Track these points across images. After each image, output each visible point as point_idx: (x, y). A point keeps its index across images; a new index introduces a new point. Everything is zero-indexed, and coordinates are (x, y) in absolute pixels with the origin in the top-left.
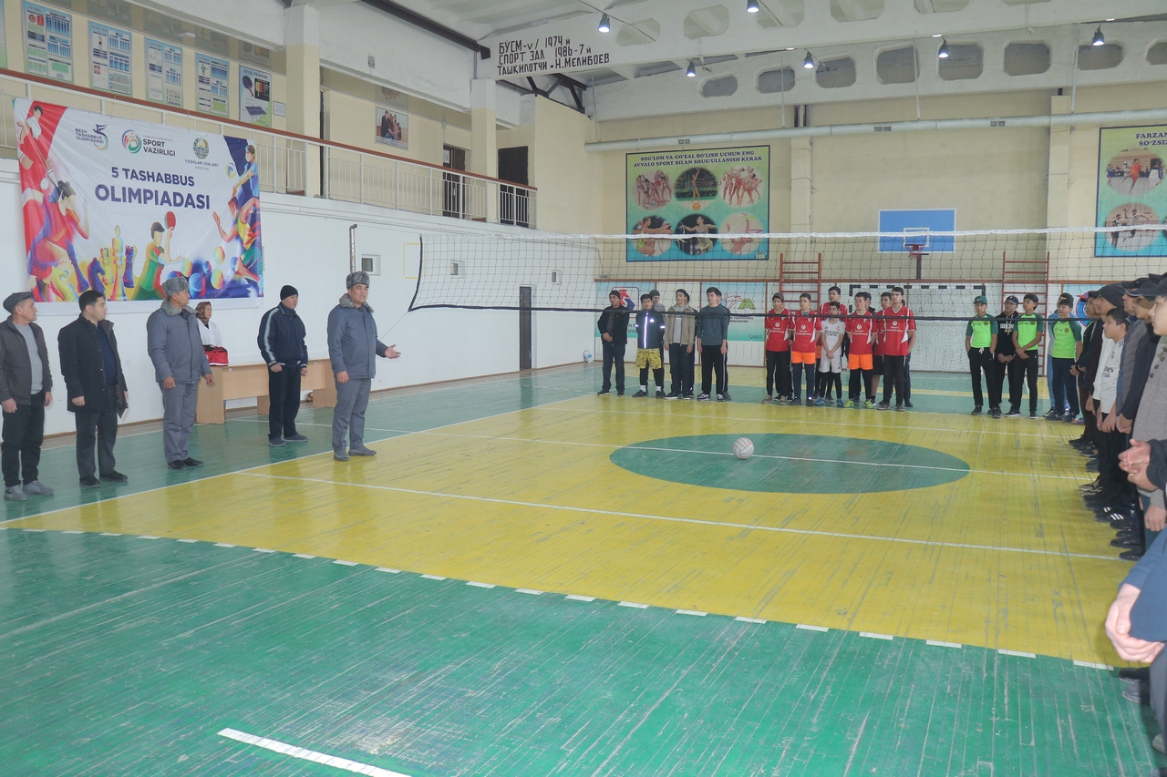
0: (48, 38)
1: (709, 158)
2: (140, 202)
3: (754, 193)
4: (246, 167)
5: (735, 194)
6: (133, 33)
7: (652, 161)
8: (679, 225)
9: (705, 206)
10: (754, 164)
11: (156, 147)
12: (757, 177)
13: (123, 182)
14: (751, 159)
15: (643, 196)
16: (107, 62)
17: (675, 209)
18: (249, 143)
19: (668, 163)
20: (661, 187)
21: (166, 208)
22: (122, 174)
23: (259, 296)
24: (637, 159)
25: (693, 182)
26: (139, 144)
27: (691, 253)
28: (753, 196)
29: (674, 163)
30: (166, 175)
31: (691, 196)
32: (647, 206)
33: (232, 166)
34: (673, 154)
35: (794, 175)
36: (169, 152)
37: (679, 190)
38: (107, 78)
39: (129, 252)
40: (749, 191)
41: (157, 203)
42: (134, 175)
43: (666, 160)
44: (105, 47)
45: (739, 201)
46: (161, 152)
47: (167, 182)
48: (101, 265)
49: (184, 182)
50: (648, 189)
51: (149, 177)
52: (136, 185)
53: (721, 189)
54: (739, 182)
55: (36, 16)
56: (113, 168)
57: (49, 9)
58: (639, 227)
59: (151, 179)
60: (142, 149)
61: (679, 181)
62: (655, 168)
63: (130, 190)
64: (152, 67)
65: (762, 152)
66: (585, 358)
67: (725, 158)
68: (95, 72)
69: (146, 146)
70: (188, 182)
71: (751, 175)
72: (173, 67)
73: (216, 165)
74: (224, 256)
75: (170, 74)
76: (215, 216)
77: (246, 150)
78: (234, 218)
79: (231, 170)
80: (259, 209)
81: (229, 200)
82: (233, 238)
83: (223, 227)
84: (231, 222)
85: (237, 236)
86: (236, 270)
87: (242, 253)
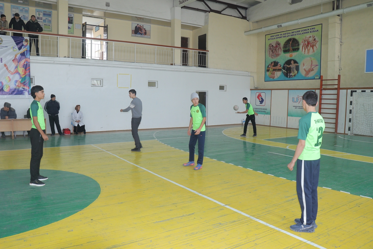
1: (296, 33)
3: (315, 47)
4: (23, 47)
5: (307, 49)
6: (5, 3)
7: (275, 37)
8: (284, 64)
9: (294, 55)
10: (315, 34)
12: (316, 40)
14: (314, 31)
15: (271, 52)
17: (283, 58)
18: (25, 38)
19: (281, 37)
20: (278, 48)
24: (269, 37)
25: (290, 45)
27: (289, 77)
28: (314, 49)
29: (283, 37)
31: (289, 51)
32: (272, 57)
33: (15, 47)
34: (282, 33)
35: (329, 37)
37: (285, 49)
40: (313, 46)
43: (280, 36)
45: (308, 52)
50: (273, 49)
53: (301, 47)
54: (308, 43)
58: (270, 66)
61: (284, 45)
62: (275, 40)
65: (318, 28)
66: (242, 122)
67: (303, 32)
71: (314, 39)
72: (24, 14)
73: (6, 47)
74: (10, 80)
75: (23, 17)
76: (5, 65)
77: (24, 41)
78: (15, 66)
79: (14, 49)
80: (29, 63)
81: (13, 59)
82: (15, 73)
83: (9, 69)
84: (14, 67)
85: (17, 72)
86: (17, 85)
87: (20, 79)
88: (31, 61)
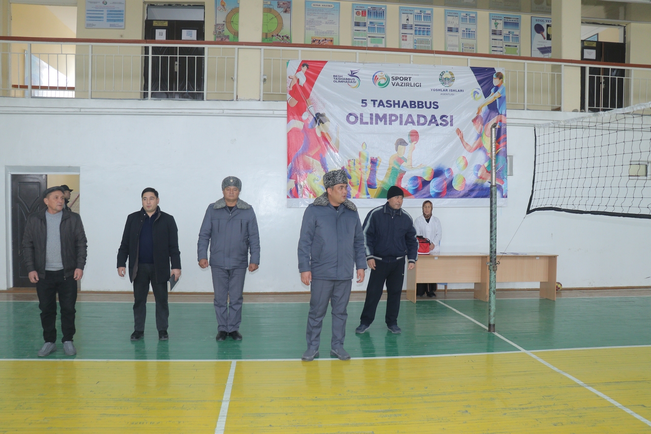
0: (369, 23)
2: (385, 123)
4: (492, 90)
6: (434, 8)
11: (403, 81)
13: (371, 109)
16: (413, 32)
18: (497, 70)
21: (410, 127)
22: (370, 104)
23: (503, 197)
26: (388, 79)
30: (411, 102)
33: (478, 91)
36: (415, 85)
38: (412, 42)
39: (374, 162)
41: (401, 123)
42: (381, 104)
44: (411, 22)
46: (407, 85)
47: (411, 107)
48: (348, 172)
49: (428, 106)
51: (395, 104)
52: (381, 111)
55: (361, 11)
56: (363, 100)
57: (370, 5)
59: (397, 106)
60: (390, 83)
63: (377, 115)
64: (450, 30)
68: (403, 40)
69: (394, 82)
70: (432, 106)
72: (469, 26)
73: (461, 91)
74: (466, 164)
75: (465, 32)
76: (458, 131)
77: (494, 76)
78: (478, 132)
79: (476, 94)
80: (505, 125)
81: (473, 118)
82: (476, 149)
83: (466, 140)
84: (475, 136)
85: (480, 147)
86: (479, 175)
87: (486, 161)
88: (508, 121)
